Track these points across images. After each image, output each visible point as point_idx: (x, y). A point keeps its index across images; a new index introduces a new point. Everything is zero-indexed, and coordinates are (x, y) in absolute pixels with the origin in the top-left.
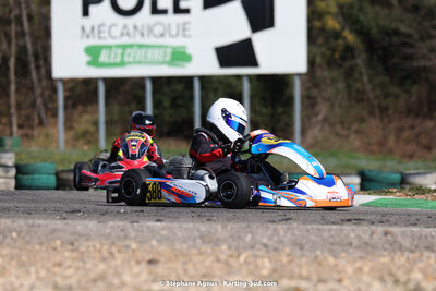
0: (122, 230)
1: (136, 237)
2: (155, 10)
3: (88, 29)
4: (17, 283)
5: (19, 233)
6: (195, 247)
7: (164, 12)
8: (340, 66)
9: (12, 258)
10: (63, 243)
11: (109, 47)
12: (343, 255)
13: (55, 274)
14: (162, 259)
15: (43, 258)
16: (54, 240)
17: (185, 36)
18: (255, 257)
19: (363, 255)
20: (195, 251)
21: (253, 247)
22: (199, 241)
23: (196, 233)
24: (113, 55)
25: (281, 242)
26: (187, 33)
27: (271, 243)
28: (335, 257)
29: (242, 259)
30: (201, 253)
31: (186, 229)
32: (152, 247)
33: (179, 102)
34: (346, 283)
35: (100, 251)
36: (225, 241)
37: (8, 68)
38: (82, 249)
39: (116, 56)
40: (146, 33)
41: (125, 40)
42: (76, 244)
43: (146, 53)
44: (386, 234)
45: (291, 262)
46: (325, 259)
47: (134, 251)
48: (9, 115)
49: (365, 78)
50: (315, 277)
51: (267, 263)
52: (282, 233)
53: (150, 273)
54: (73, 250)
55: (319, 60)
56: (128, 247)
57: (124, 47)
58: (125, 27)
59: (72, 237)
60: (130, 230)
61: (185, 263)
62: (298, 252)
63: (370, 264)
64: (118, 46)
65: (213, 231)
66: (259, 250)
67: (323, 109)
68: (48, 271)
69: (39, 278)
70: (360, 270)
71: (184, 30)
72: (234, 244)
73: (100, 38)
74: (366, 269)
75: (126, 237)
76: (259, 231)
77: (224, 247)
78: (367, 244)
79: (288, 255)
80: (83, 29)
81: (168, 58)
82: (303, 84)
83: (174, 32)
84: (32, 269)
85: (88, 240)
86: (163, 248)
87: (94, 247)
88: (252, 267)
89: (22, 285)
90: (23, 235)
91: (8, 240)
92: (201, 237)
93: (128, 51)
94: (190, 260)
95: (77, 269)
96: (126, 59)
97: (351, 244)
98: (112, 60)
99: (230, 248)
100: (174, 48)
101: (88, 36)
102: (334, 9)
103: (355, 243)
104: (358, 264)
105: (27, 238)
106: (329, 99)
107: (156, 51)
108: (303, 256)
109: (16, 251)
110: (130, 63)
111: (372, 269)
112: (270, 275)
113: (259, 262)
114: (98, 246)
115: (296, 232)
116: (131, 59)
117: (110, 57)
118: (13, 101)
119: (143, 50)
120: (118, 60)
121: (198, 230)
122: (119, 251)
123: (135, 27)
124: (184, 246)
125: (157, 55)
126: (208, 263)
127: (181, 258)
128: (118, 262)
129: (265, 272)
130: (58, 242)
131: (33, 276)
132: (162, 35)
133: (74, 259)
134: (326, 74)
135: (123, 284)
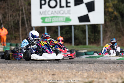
0: (46, 66)
1: (49, 68)
2: (61, 7)
3: (42, 12)
4: (14, 80)
5: (16, 67)
6: (66, 70)
7: (63, 7)
8: (114, 22)
9: (14, 74)
10: (29, 70)
11: (48, 17)
12: (108, 72)
13: (25, 78)
14: (56, 74)
15: (22, 74)
16: (26, 69)
17: (69, 14)
18: (83, 73)
19: (114, 72)
20: (66, 71)
21: (82, 70)
22: (67, 69)
23: (67, 67)
24: (49, 20)
25: (91, 69)
26: (70, 13)
27: (88, 69)
28: (106, 72)
29: (79, 73)
30: (67, 72)
31: (64, 66)
32: (54, 71)
33: (68, 33)
34: (108, 79)
35: (39, 72)
36: (75, 68)
37: (19, 24)
38: (34, 71)
39: (50, 20)
40: (58, 13)
41: (52, 15)
42: (32, 70)
43: (58, 19)
44: (121, 66)
45: (93, 74)
46: (103, 73)
47: (48, 72)
48: (19, 37)
49: (121, 25)
50: (99, 78)
51: (86, 74)
52: (91, 66)
53: (52, 77)
54: (31, 72)
55: (107, 20)
56: (47, 71)
57: (52, 17)
58: (52, 11)
59: (31, 68)
60: (48, 66)
61: (63, 75)
62: (96, 71)
63: (115, 74)
64: (50, 17)
65: (71, 66)
66: (84, 71)
67: (109, 34)
68: (23, 77)
69: (20, 79)
70: (112, 75)
71: (69, 12)
72: (78, 69)
73: (45, 15)
74: (114, 75)
75: (47, 68)
76: (85, 66)
77: (74, 70)
78: (115, 69)
79: (92, 72)
80: (40, 12)
81: (65, 20)
82: (103, 27)
83: (66, 13)
84: (19, 77)
85: (36, 69)
86: (57, 71)
87: (37, 71)
88: (82, 75)
89: (15, 81)
90: (17, 68)
91: (13, 69)
92: (68, 68)
93: (53, 18)
94: (64, 74)
95: (32, 77)
96: (53, 21)
97: (111, 69)
98: (49, 21)
99: (76, 70)
100: (66, 17)
101: (42, 14)
102: (111, 5)
103: (112, 68)
104: (112, 74)
105: (18, 69)
106: (110, 31)
107: (61, 18)
108: (97, 72)
109: (15, 72)
110: (54, 22)
111: (116, 75)
112: (86, 78)
113: (84, 74)
114: (39, 71)
115: (95, 66)
116: (54, 21)
117: (48, 20)
118: (21, 33)
119: (57, 18)
120: (50, 21)
121: (68, 66)
122: (44, 72)
123: (55, 12)
124: (63, 70)
125: (61, 19)
126: (69, 74)
127: (62, 74)
128: (44, 75)
129: (85, 77)
130: (27, 70)
131: (19, 79)
132: (63, 14)
133: (31, 74)
134: (109, 24)
135: (44, 80)
